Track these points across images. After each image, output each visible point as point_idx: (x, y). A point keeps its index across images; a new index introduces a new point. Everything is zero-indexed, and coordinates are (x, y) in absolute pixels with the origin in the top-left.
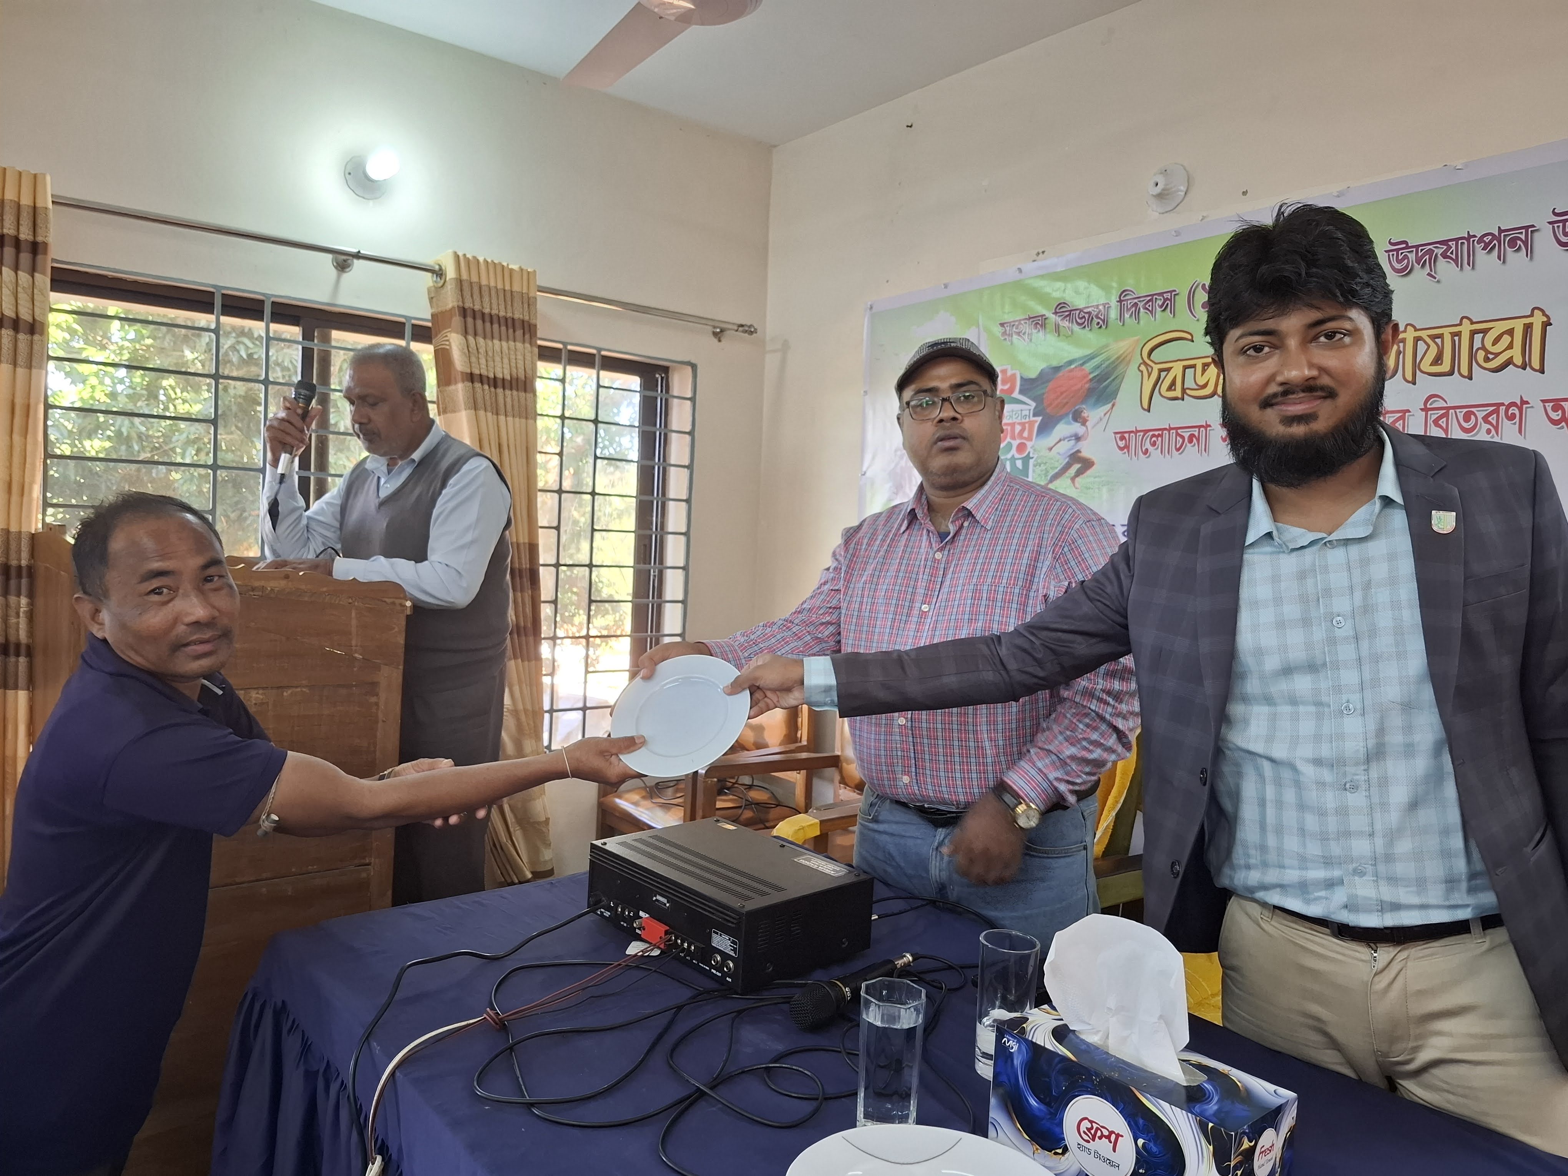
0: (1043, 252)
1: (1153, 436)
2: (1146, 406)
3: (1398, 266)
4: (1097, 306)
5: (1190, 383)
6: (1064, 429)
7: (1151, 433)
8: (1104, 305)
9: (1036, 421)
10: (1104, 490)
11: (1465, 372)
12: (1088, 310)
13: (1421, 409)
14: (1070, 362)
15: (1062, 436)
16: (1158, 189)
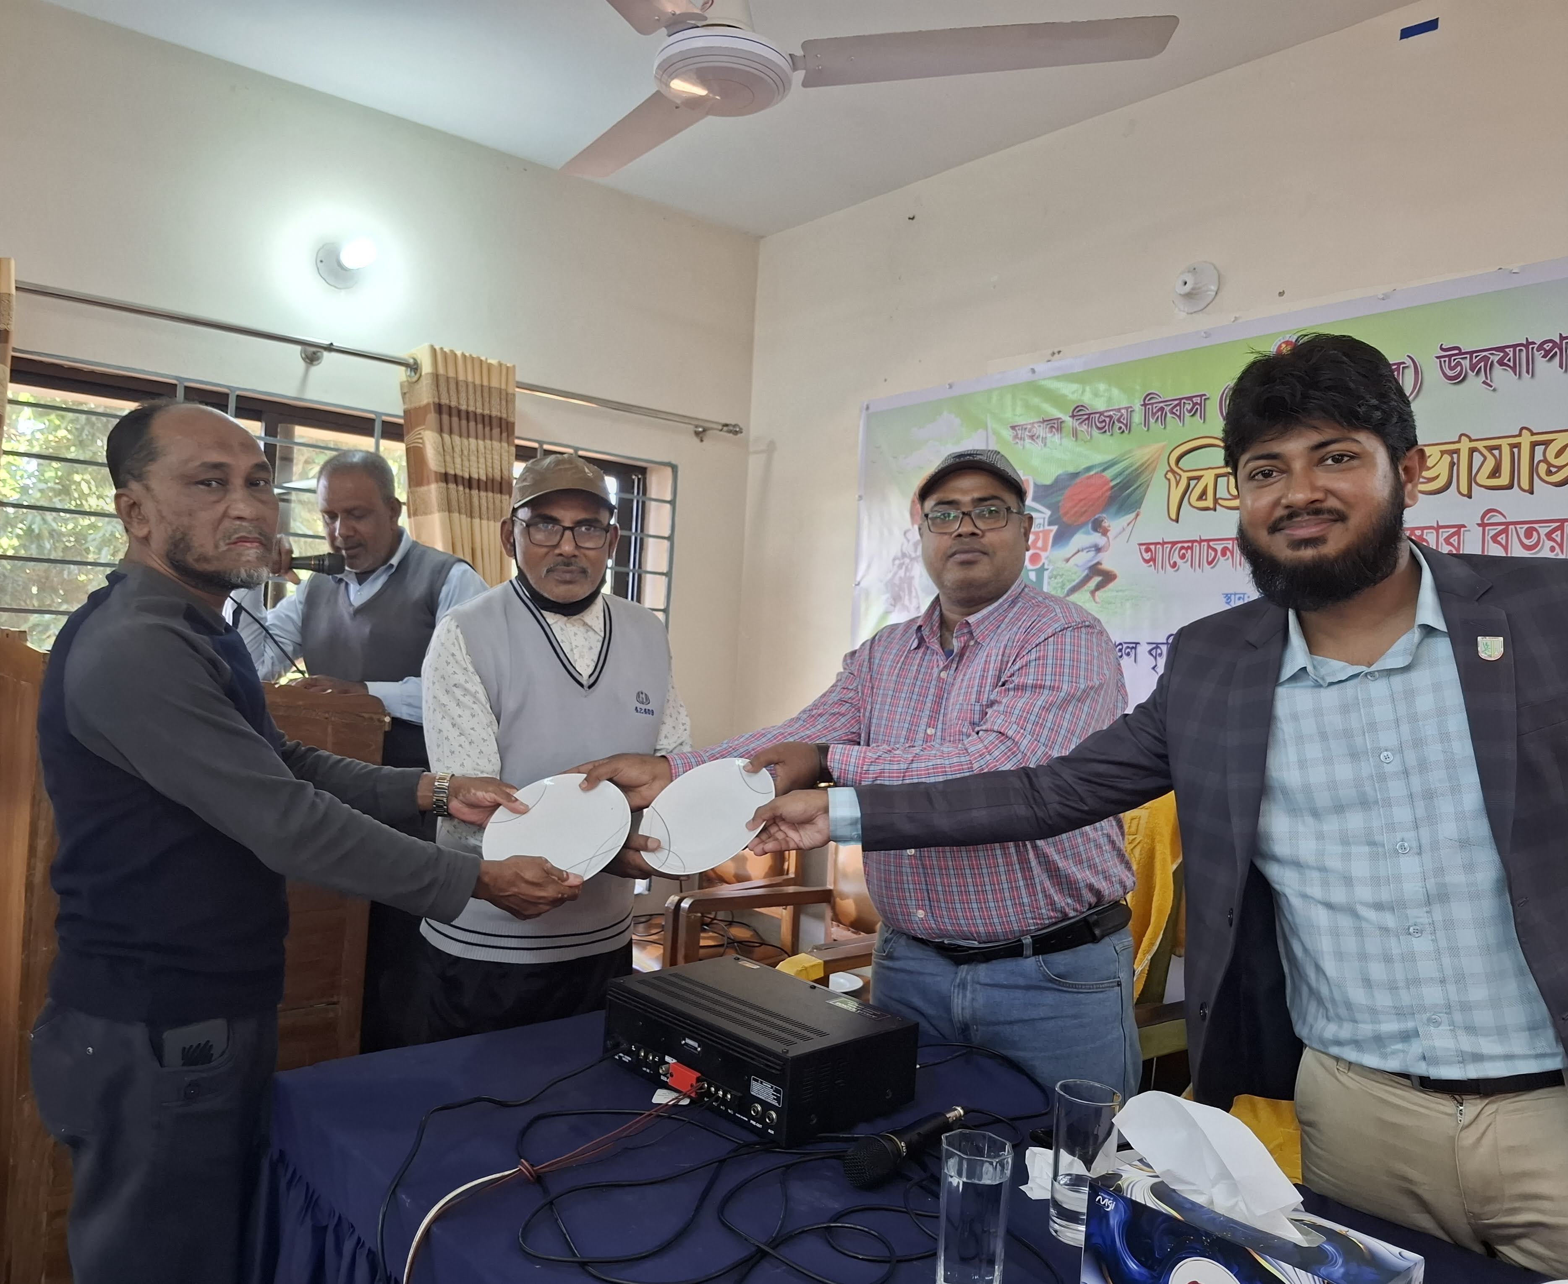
0: (1059, 352)
1: (1182, 548)
2: (1174, 516)
3: (1450, 373)
4: (1119, 410)
5: (1222, 493)
6: (1083, 539)
7: (1180, 545)
8: (1127, 408)
9: (1051, 531)
10: (1128, 605)
11: (1526, 486)
12: (1111, 413)
13: (1479, 525)
14: (1089, 469)
15: (1080, 547)
16: (1187, 288)
